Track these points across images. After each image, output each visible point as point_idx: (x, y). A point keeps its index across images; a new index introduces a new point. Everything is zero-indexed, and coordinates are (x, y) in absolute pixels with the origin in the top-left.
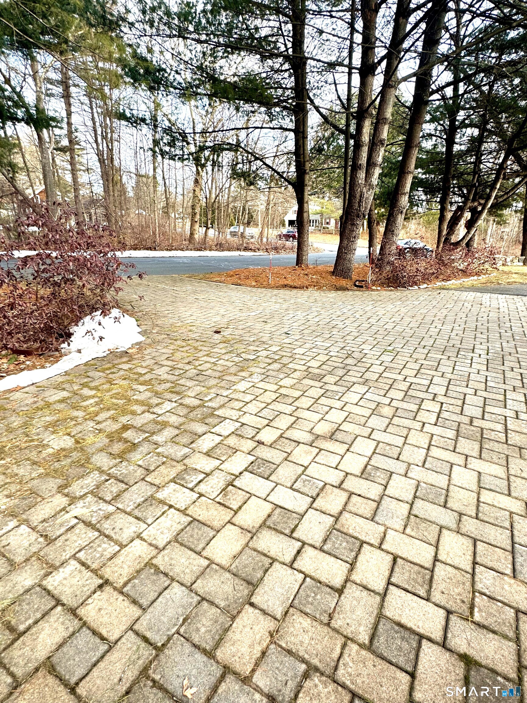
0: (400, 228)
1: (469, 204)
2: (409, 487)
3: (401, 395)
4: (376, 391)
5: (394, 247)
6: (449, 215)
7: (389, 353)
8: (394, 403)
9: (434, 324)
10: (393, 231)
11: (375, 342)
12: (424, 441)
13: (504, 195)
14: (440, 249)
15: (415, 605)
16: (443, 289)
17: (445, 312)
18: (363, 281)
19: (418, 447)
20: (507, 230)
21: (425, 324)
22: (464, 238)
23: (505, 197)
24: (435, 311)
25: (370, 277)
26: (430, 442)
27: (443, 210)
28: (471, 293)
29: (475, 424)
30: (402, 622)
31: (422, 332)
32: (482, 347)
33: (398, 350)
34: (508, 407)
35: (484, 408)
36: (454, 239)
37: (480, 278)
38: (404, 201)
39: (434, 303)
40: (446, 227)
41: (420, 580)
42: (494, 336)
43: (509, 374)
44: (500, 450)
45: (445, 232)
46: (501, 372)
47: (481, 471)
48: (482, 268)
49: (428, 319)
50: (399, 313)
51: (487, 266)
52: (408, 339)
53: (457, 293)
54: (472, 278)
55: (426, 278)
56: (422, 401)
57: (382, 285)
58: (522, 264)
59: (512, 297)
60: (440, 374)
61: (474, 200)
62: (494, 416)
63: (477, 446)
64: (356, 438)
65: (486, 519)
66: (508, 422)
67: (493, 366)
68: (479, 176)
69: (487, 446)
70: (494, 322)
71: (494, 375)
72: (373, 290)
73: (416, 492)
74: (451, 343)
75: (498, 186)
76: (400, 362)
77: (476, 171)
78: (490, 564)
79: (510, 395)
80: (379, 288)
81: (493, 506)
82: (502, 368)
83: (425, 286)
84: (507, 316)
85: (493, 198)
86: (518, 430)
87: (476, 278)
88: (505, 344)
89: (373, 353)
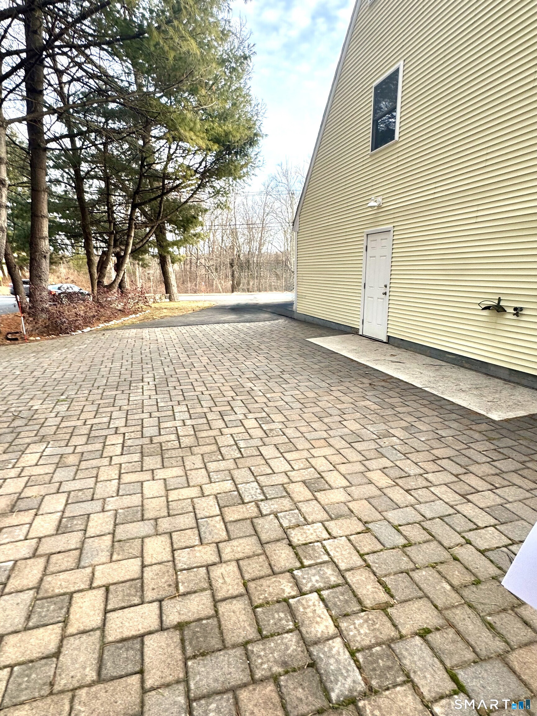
0: (48, 273)
1: (112, 250)
2: (107, 520)
3: (84, 439)
4: (57, 444)
5: (45, 294)
6: (96, 260)
7: (63, 403)
8: (79, 449)
9: (104, 364)
10: (40, 276)
11: (46, 395)
12: (114, 474)
13: (139, 242)
14: (96, 292)
15: (132, 615)
16: (107, 330)
17: (111, 351)
18: (17, 333)
19: (110, 480)
20: (151, 272)
21: (95, 365)
22: (115, 280)
23: (141, 244)
24: (102, 352)
25: (24, 328)
26: (120, 471)
27: (89, 254)
28: (133, 330)
29: (154, 441)
30: (124, 636)
31: (93, 374)
32: (149, 375)
33: (72, 396)
34: (177, 419)
35: (159, 426)
36: (106, 282)
37: (138, 315)
38: (45, 245)
39: (100, 344)
40: (96, 271)
41: (133, 591)
42: (157, 364)
43: (173, 393)
44: (177, 455)
45: (96, 276)
46: (167, 392)
47: (165, 477)
48: (137, 306)
49: (97, 360)
50: (66, 360)
51: (141, 304)
52: (81, 383)
53: (119, 332)
54: (131, 316)
55: (88, 321)
56: (106, 438)
57: (41, 334)
58: (168, 300)
59: (165, 328)
60: (118, 408)
61: (115, 246)
62: (168, 430)
63: (159, 459)
64: (42, 499)
65: (176, 513)
66: (179, 430)
67: (160, 389)
68: (115, 224)
69: (167, 456)
70: (156, 352)
71: (162, 396)
72: (33, 341)
73: (115, 520)
74: (123, 377)
75: (133, 235)
76: (76, 408)
77: (111, 220)
78: (184, 545)
79: (177, 409)
80: (38, 338)
81: (179, 500)
82: (167, 389)
83: (89, 329)
84: (164, 345)
85: (131, 245)
86: (187, 434)
87: (134, 316)
88: (166, 369)
89: (44, 406)
